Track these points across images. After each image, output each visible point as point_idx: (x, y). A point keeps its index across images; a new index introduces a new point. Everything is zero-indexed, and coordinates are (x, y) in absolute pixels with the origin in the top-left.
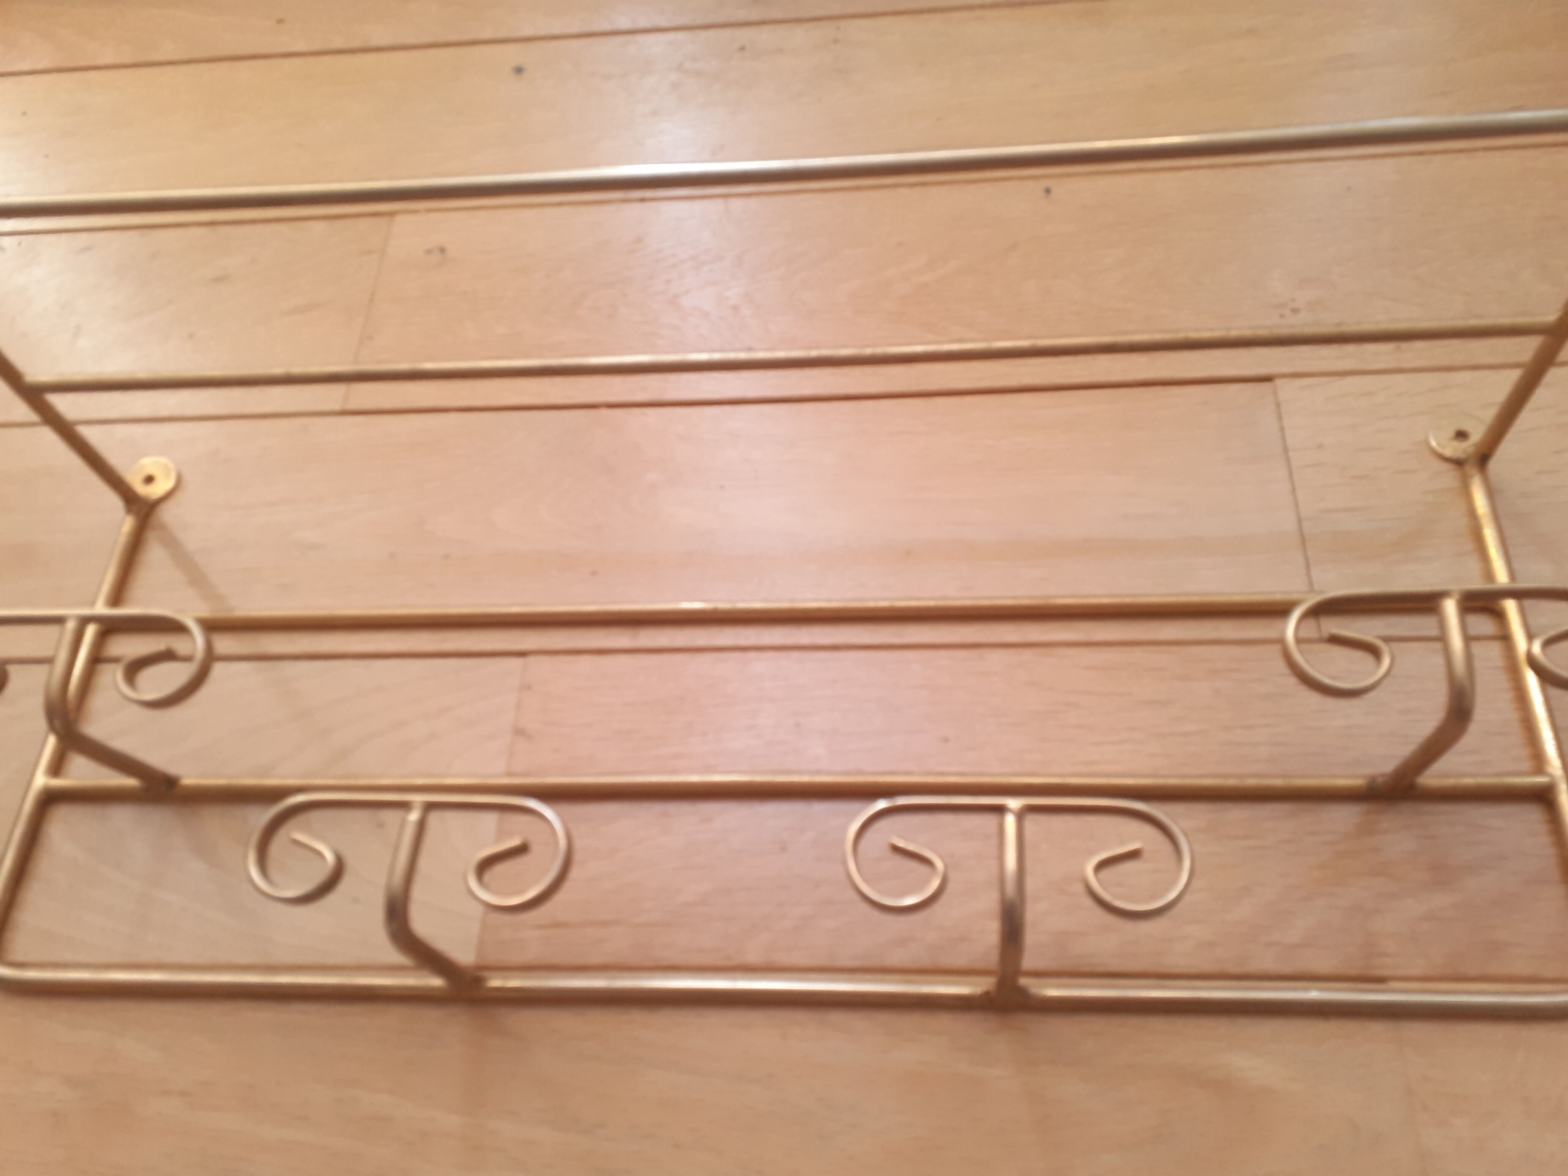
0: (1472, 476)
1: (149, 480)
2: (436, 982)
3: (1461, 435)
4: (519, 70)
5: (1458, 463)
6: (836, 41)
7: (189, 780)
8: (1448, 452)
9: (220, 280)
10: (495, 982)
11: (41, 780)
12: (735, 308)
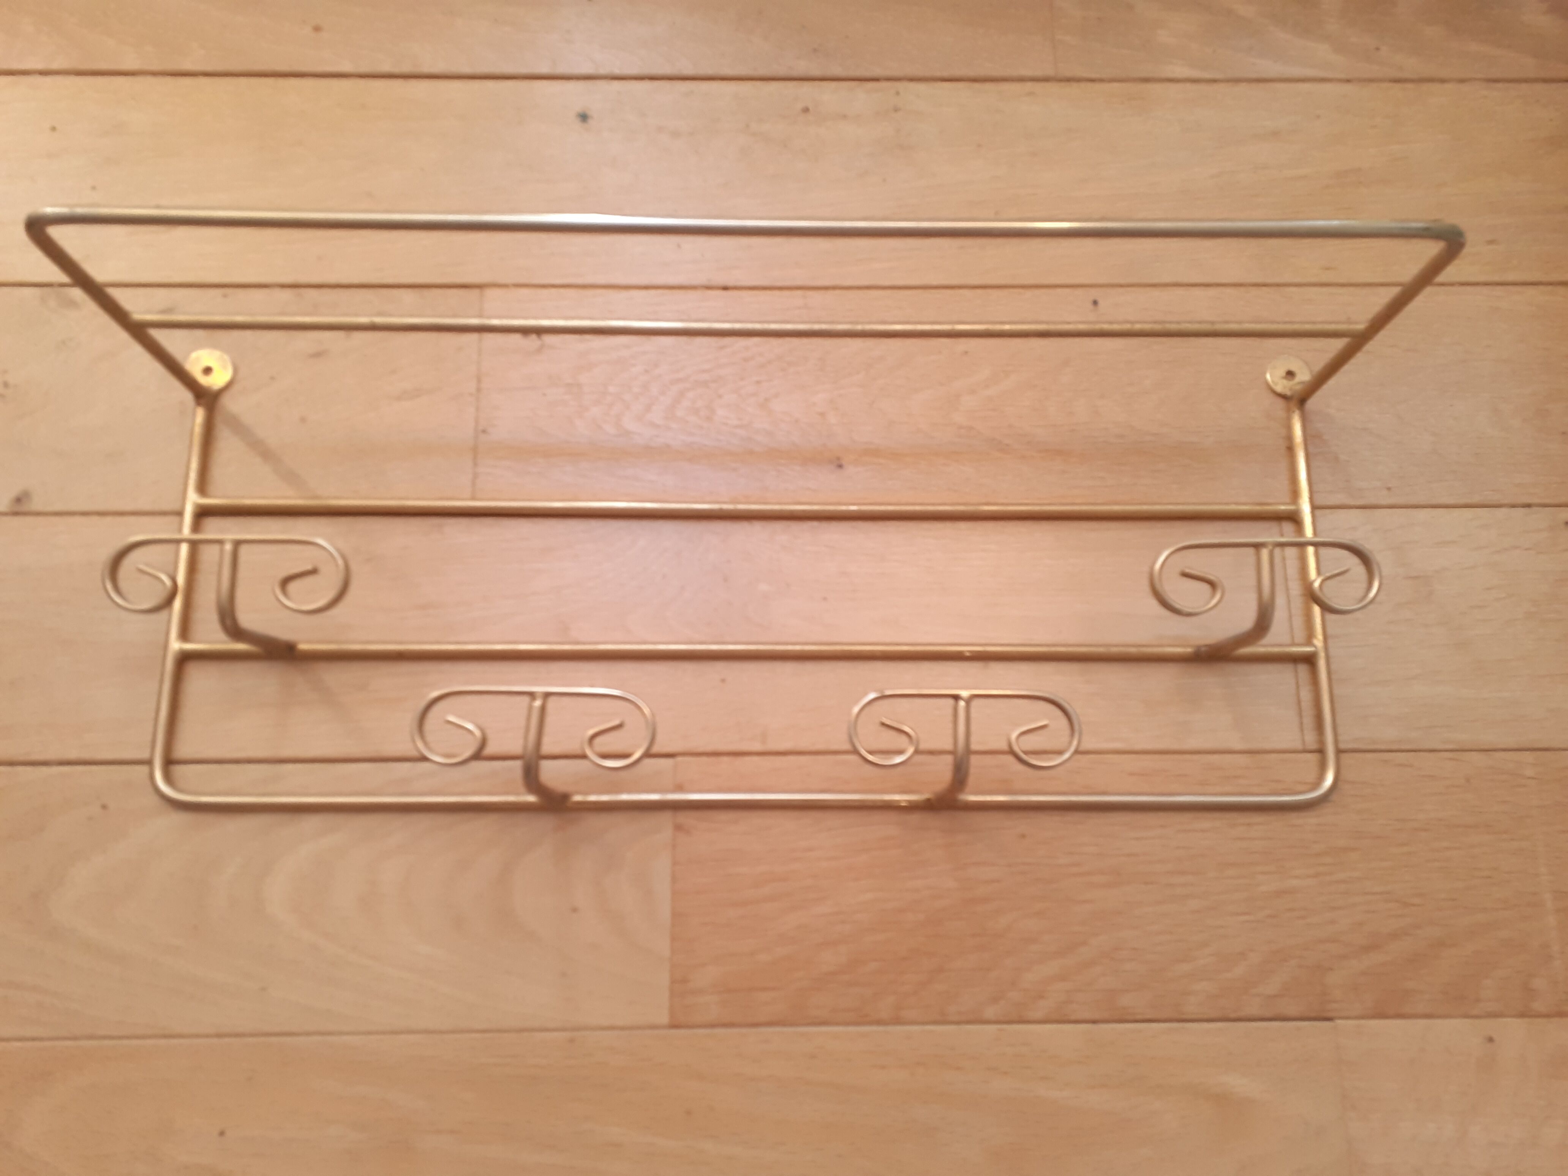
0: (1293, 412)
1: (208, 371)
2: (531, 798)
3: (1290, 374)
4: (584, 117)
5: (1283, 397)
6: (896, 110)
7: (303, 647)
8: (1279, 389)
9: (318, 355)
10: (578, 798)
11: (176, 645)
12: (822, 414)
